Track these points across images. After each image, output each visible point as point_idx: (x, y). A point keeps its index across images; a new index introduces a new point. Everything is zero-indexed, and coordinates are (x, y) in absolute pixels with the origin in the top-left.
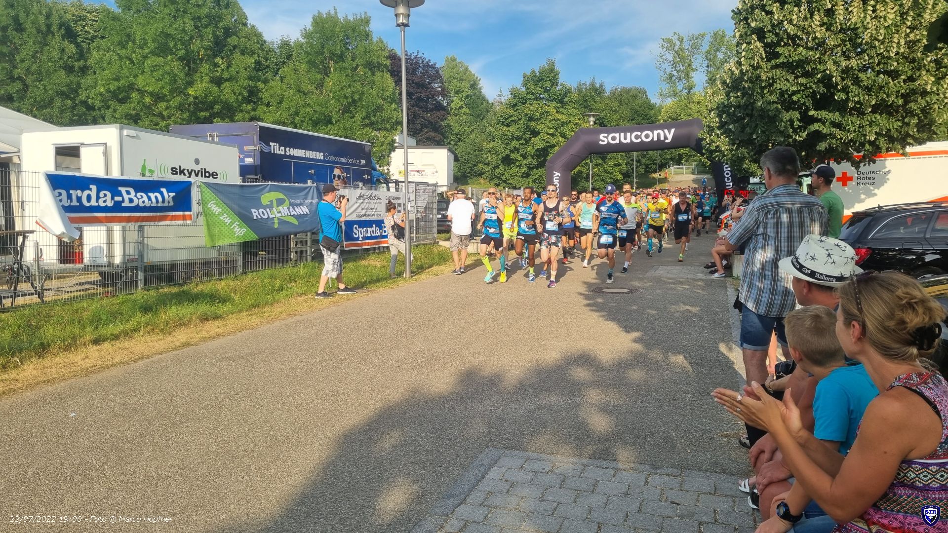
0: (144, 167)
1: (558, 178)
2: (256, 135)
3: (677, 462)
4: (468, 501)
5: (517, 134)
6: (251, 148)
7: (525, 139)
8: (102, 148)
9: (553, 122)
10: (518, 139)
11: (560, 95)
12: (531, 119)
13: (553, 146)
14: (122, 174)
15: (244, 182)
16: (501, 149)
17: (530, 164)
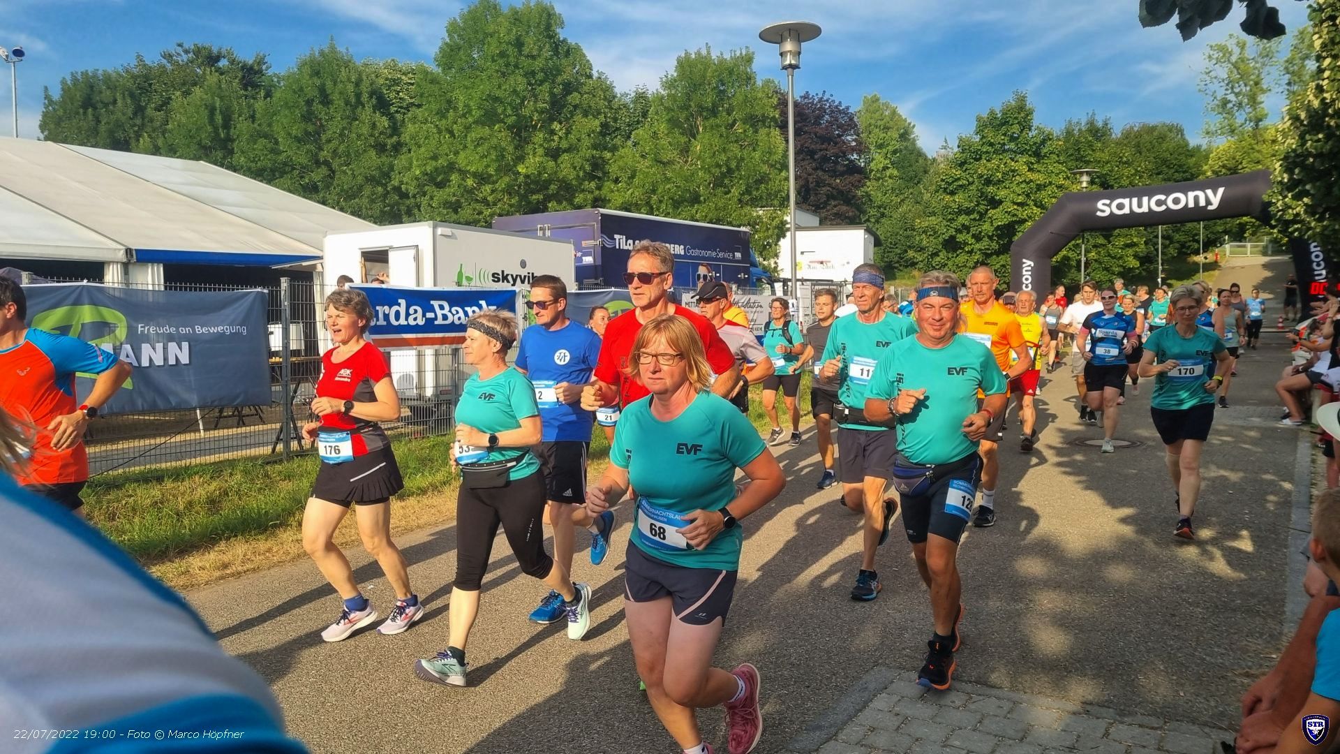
0: (460, 274)
1: (1030, 268)
2: (597, 226)
3: (1160, 708)
4: (842, 736)
5: (966, 205)
6: (591, 243)
7: (978, 212)
8: (413, 252)
9: (1023, 186)
10: (968, 212)
11: (1035, 143)
12: (988, 182)
13: (1023, 221)
14: (435, 285)
15: (579, 289)
16: (943, 228)
17: (986, 249)
